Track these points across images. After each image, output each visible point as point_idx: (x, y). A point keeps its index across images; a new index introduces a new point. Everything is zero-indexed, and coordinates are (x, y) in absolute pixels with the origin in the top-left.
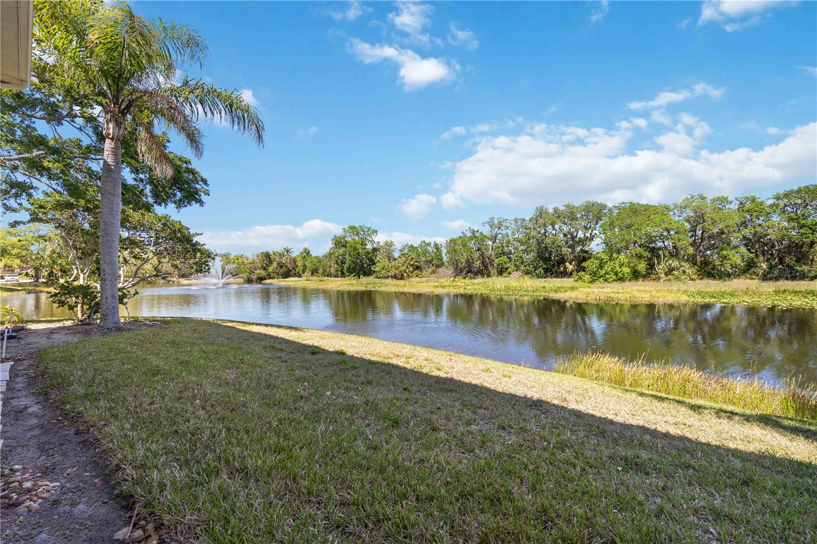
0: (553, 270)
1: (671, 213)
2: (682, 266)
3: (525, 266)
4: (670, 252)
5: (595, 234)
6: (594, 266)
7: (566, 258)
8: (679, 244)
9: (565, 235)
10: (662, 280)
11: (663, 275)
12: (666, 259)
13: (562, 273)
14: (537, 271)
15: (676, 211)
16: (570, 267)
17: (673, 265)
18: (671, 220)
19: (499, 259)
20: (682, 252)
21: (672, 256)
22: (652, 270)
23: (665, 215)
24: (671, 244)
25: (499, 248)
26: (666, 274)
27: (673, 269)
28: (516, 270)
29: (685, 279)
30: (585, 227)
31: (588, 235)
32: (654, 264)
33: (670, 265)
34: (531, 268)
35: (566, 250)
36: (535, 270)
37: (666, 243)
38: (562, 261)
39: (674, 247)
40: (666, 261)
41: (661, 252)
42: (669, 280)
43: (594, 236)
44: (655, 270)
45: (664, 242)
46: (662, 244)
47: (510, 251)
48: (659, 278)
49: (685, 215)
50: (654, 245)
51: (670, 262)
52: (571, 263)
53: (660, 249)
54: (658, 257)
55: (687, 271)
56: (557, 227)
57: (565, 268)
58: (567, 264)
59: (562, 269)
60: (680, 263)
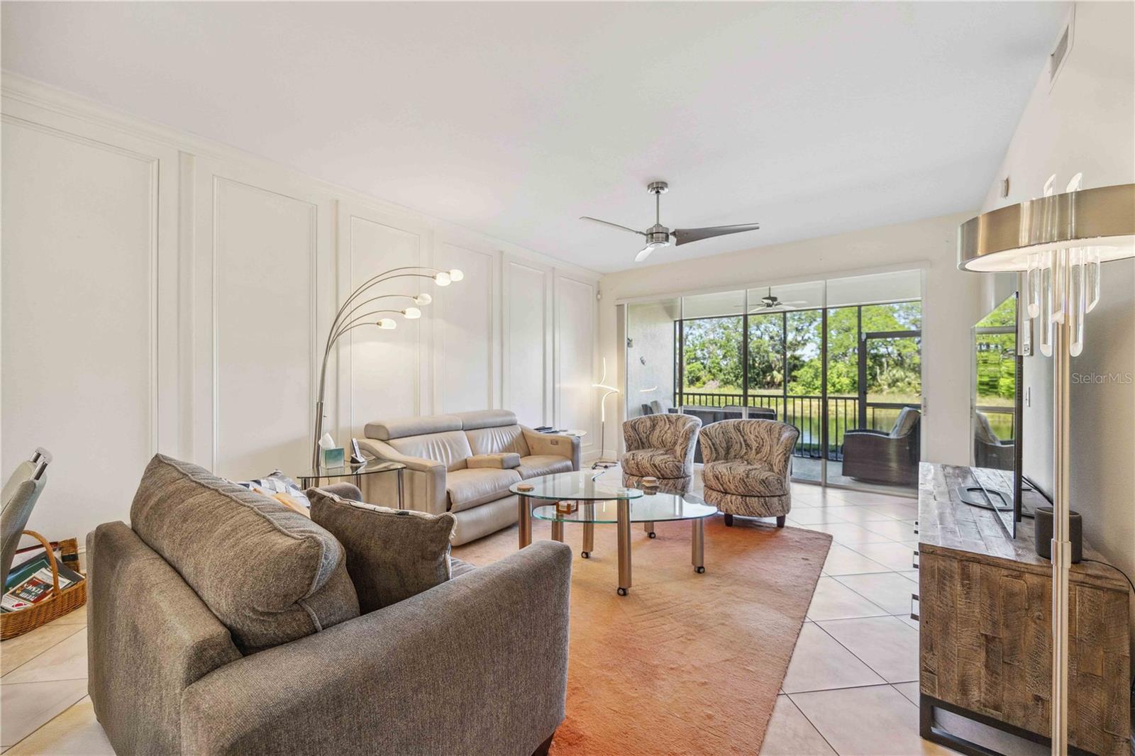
0: (758, 379)
1: (896, 315)
2: (907, 377)
3: (725, 375)
4: (894, 360)
5: (809, 338)
6: (808, 376)
7: (773, 366)
8: (904, 352)
9: (772, 338)
10: (885, 393)
11: (886, 387)
12: (890, 368)
13: (768, 383)
14: (738, 381)
15: (901, 313)
16: (778, 377)
17: (897, 376)
18: (896, 323)
19: (691, 365)
20: (908, 361)
21: (897, 365)
22: (874, 381)
23: (889, 317)
24: (895, 351)
25: (690, 351)
26: (889, 386)
27: (897, 381)
28: (713, 380)
29: (911, 391)
30: (797, 329)
31: (799, 339)
32: (876, 375)
33: (894, 375)
34: (731, 377)
35: (774, 357)
36: (736, 380)
37: (890, 349)
38: (769, 368)
39: (899, 355)
40: (890, 371)
41: (884, 360)
42: (893, 392)
43: (807, 340)
44: (877, 381)
45: (887, 348)
46: (885, 350)
47: (704, 355)
48: (882, 391)
49: (911, 318)
50: (875, 351)
51: (894, 371)
52: (779, 372)
53: (882, 356)
54: (881, 365)
55: (913, 382)
56: (762, 328)
57: (773, 378)
58: (775, 373)
59: (769, 378)
60: (905, 373)
